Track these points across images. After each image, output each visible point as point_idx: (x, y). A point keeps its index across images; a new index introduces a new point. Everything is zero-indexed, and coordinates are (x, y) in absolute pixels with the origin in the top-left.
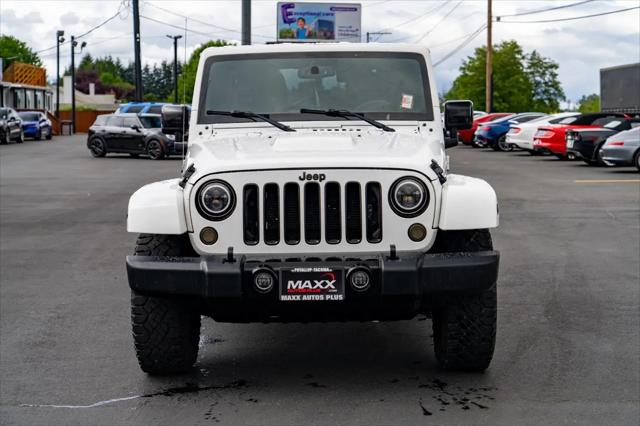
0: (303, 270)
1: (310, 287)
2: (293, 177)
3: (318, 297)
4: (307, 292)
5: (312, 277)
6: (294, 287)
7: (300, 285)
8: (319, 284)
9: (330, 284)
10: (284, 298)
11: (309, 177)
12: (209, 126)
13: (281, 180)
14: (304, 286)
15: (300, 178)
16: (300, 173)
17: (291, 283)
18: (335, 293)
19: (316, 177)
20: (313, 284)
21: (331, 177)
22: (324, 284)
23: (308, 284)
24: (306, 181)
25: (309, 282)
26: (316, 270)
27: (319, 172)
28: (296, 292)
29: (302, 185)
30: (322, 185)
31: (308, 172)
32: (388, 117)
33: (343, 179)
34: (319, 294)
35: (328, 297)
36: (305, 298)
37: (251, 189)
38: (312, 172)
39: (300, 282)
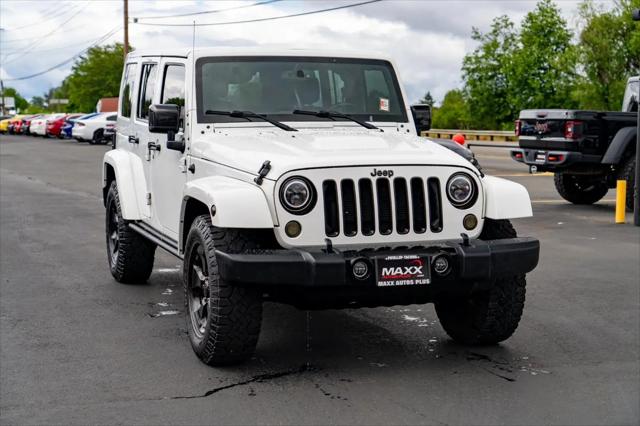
0: (394, 258)
1: (401, 272)
2: (366, 173)
3: (409, 282)
4: (399, 277)
5: (403, 264)
6: (388, 274)
7: (393, 271)
8: (408, 270)
9: (418, 270)
10: (380, 284)
11: (380, 173)
12: (211, 125)
13: (356, 176)
14: (396, 272)
15: (372, 174)
16: (371, 169)
17: (385, 270)
18: (421, 278)
19: (385, 173)
20: (404, 271)
21: (398, 173)
22: (413, 270)
23: (399, 271)
24: (377, 177)
25: (400, 268)
26: (407, 257)
27: (387, 169)
28: (390, 278)
29: (374, 180)
30: (391, 181)
31: (378, 169)
32: (371, 118)
33: (408, 175)
34: (409, 279)
35: (417, 281)
36: (398, 283)
37: (329, 185)
38: (382, 169)
39: (392, 269)
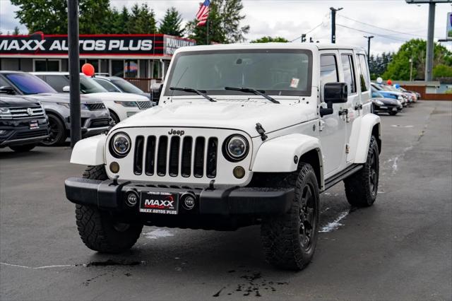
0: (154, 193)
1: (158, 204)
2: (165, 132)
3: (163, 212)
4: (156, 207)
5: (160, 198)
6: (149, 204)
7: (152, 203)
8: (163, 203)
9: (170, 203)
10: (142, 210)
11: (174, 132)
12: (170, 97)
13: (158, 134)
14: (155, 203)
15: (169, 133)
16: (169, 130)
17: (147, 201)
18: (172, 210)
19: (178, 132)
20: (160, 203)
21: (188, 133)
22: (167, 203)
23: (157, 202)
24: (173, 135)
25: (157, 201)
26: (162, 194)
27: (180, 129)
28: (150, 207)
29: (170, 137)
30: (182, 138)
31: (174, 129)
32: (280, 93)
33: (195, 135)
34: (163, 209)
35: (168, 212)
36: (155, 211)
37: (140, 138)
38: (176, 129)
39: (152, 201)
